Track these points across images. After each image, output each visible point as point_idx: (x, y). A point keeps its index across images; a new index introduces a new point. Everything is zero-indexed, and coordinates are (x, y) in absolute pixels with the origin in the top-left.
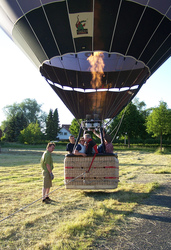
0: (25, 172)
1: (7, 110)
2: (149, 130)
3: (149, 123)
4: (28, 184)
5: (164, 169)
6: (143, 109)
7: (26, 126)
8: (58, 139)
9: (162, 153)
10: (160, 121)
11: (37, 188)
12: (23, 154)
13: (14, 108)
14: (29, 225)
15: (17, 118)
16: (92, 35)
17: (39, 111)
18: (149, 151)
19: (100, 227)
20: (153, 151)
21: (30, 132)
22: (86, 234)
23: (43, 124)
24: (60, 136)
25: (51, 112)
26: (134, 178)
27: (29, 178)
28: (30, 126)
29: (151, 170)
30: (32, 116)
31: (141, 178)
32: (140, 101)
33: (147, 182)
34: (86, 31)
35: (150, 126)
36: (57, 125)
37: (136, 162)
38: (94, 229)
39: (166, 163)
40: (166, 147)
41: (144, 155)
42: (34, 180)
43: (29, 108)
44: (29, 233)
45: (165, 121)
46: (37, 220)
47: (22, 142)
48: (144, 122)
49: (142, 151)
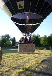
0: (5, 55)
1: (0, 37)
2: (41, 43)
3: (41, 41)
4: (6, 59)
5: (46, 55)
6: (40, 37)
7: (6, 42)
8: (15, 46)
9: (45, 50)
10: (44, 41)
11: (9, 60)
12: (5, 50)
13: (3, 37)
14: (6, 71)
15: (3, 39)
16: (24, 8)
17: (10, 38)
18: (41, 50)
19: (27, 72)
20: (43, 49)
21: (7, 44)
22: (23, 74)
23: (11, 41)
24: (16, 45)
25: (13, 38)
26: (37, 57)
27: (7, 57)
28: (7, 42)
29: (42, 55)
30: (8, 39)
31: (39, 57)
32: (39, 35)
33: (41, 58)
34: (22, 7)
35: (42, 42)
36: (15, 42)
37: (38, 52)
38: (25, 72)
39: (46, 53)
40: (46, 48)
41: (40, 51)
42: (8, 58)
43: (7, 37)
44: (6, 74)
45: (46, 41)
46: (9, 70)
47: (5, 47)
48: (40, 41)
49: (39, 49)
